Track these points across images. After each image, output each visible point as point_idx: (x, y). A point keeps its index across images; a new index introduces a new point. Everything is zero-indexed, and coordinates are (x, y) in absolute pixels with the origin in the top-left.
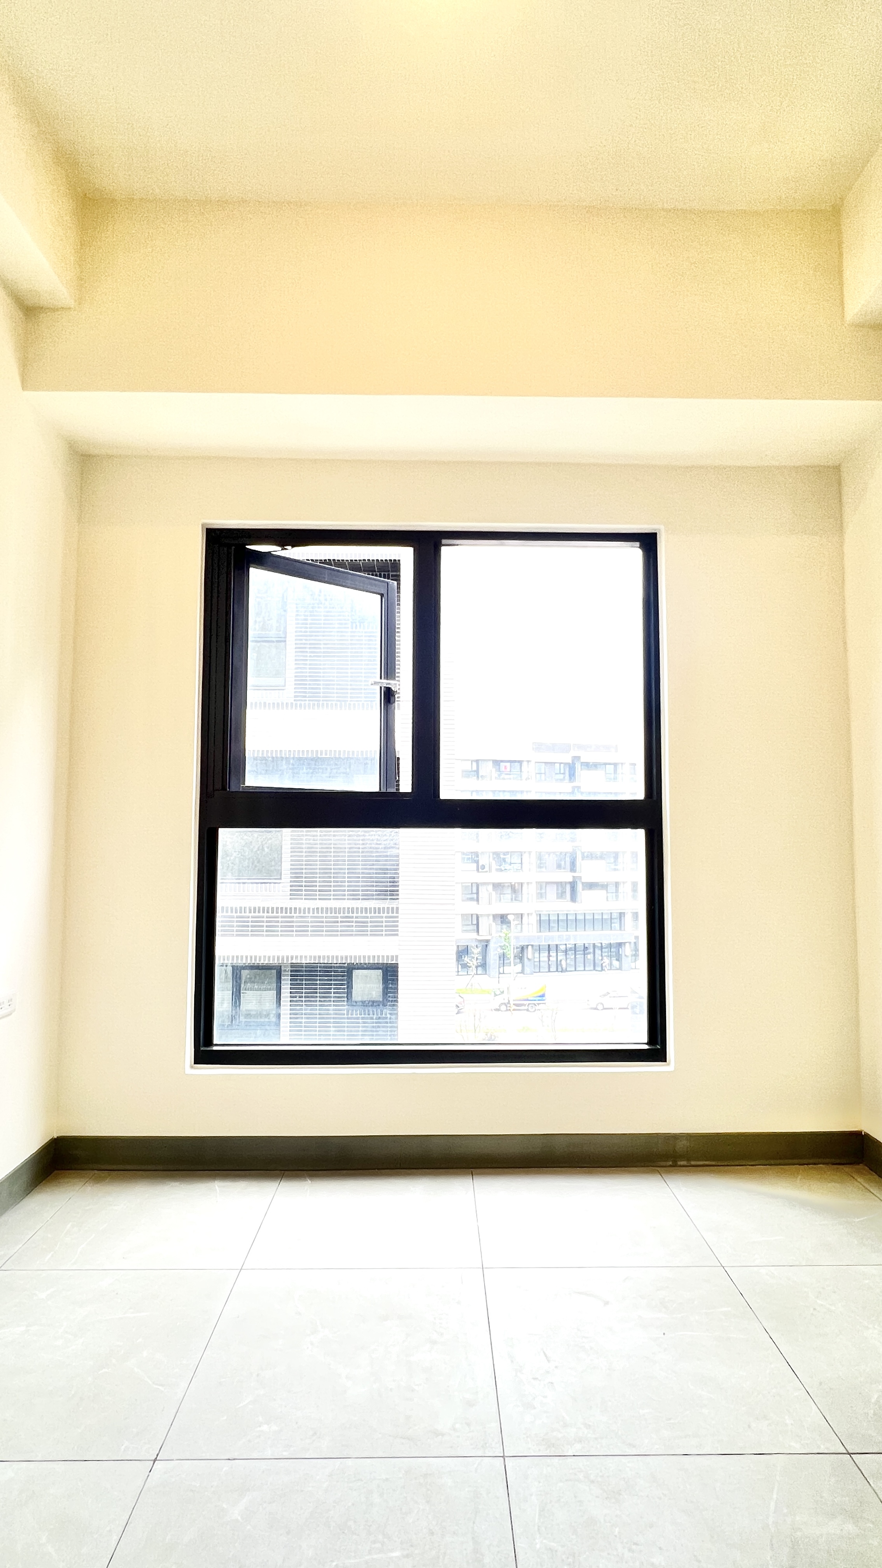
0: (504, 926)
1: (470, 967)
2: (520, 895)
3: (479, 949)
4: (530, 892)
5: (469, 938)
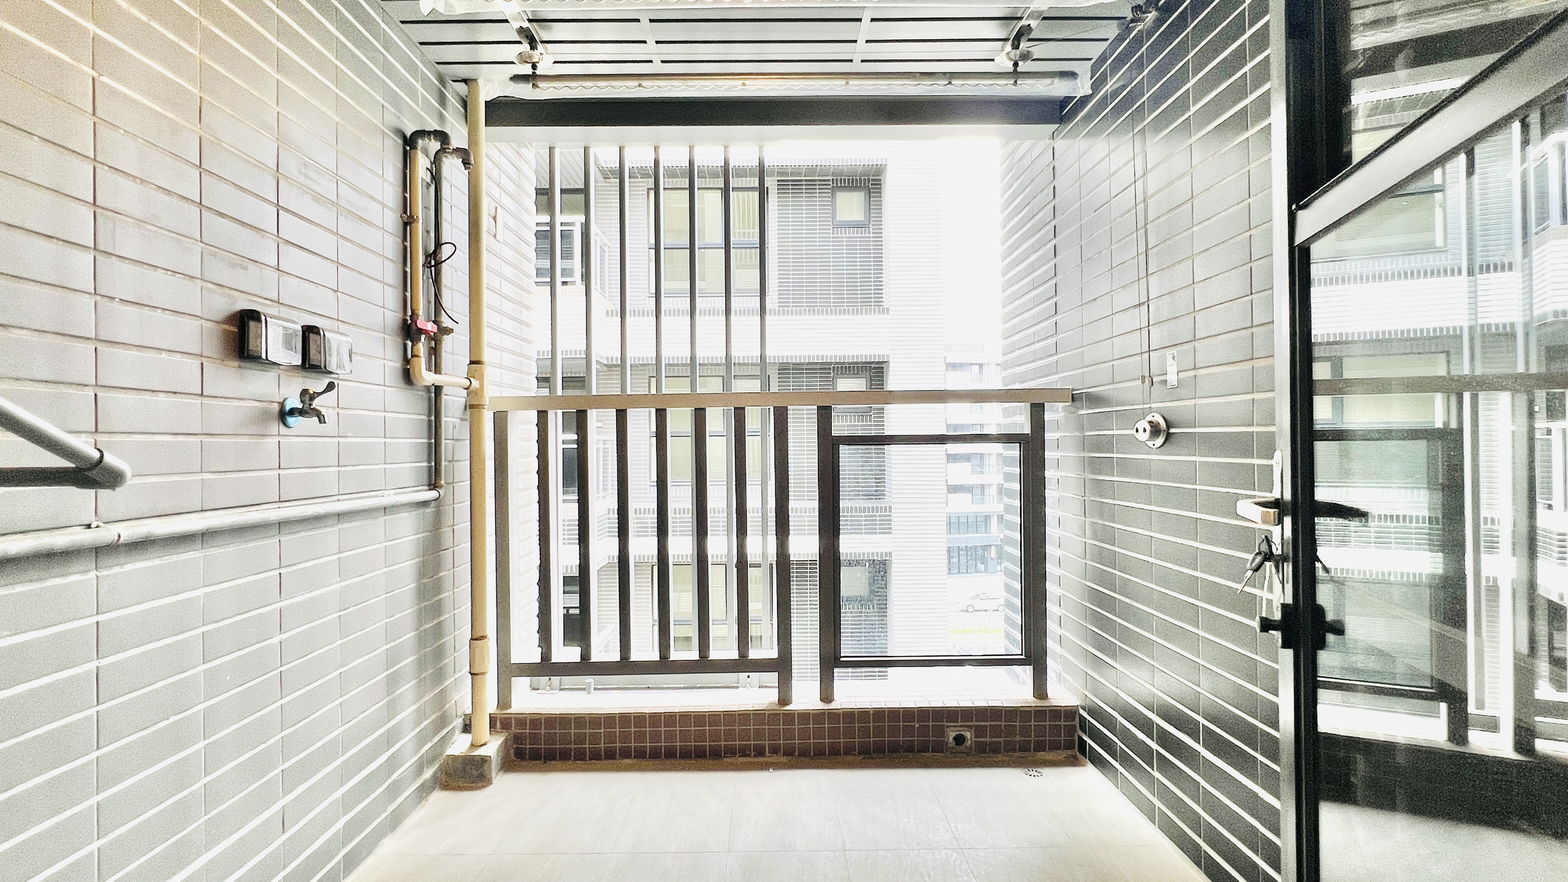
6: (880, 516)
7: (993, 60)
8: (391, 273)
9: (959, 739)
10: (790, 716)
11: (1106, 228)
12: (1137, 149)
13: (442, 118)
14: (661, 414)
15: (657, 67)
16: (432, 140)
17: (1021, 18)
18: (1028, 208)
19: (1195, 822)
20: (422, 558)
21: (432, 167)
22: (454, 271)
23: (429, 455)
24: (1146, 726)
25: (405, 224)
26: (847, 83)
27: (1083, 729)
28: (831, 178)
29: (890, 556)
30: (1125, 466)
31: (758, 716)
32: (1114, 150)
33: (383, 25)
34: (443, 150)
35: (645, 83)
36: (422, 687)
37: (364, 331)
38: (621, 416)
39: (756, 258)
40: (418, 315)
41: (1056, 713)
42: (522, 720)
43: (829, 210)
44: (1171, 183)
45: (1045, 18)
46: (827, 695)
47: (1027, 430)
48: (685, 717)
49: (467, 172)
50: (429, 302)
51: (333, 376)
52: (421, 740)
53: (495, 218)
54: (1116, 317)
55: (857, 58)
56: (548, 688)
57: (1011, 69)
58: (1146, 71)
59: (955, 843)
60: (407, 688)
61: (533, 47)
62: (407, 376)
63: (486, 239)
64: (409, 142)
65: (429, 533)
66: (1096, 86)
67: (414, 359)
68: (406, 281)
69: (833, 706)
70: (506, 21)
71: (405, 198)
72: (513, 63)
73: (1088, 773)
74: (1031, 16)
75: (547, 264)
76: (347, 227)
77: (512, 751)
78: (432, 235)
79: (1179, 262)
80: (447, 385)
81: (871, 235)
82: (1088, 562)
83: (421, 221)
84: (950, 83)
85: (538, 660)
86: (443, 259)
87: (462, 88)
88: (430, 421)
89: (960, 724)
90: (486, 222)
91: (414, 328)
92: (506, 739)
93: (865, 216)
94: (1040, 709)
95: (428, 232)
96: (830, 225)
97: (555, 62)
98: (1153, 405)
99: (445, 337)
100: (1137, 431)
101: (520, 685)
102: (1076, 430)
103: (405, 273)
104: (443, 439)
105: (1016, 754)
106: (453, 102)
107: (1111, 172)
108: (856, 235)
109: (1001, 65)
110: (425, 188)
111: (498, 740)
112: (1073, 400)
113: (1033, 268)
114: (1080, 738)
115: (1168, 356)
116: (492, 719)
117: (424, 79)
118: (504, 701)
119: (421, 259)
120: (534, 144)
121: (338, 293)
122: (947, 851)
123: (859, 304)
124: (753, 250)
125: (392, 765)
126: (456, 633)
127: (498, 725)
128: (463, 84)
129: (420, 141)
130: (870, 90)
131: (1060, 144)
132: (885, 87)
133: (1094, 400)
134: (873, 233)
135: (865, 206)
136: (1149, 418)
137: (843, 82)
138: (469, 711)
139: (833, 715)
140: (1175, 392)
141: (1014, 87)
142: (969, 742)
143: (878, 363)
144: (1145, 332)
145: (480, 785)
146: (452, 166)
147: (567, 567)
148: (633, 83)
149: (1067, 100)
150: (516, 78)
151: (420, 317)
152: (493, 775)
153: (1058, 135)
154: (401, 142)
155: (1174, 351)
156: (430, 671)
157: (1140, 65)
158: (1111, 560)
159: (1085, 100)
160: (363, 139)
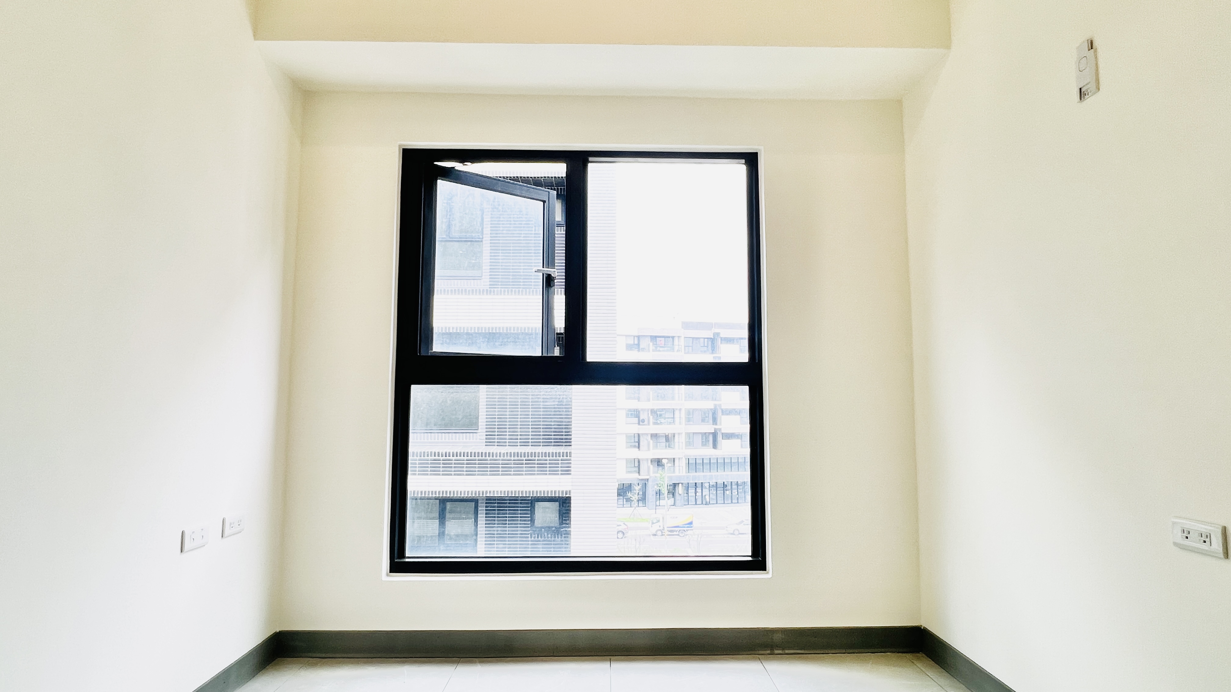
0: (660, 468)
1: (633, 501)
2: (673, 444)
3: (639, 487)
4: (680, 440)
5: (632, 477)
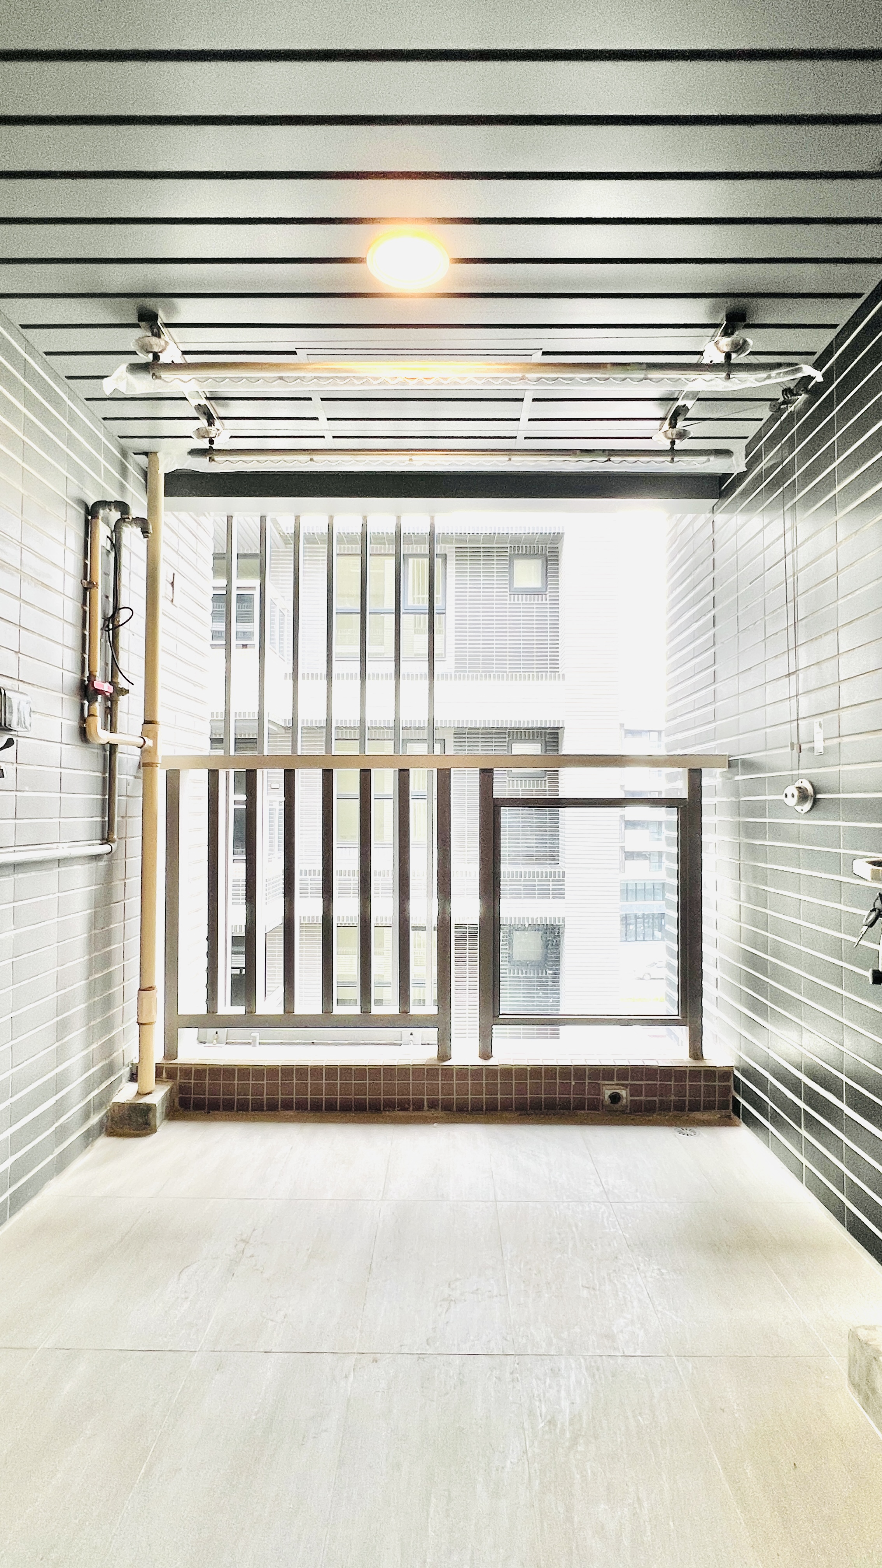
6: (553, 881)
7: (651, 438)
8: (71, 636)
9: (615, 1098)
10: (448, 1072)
11: (760, 599)
12: (788, 524)
13: (122, 488)
14: (328, 775)
15: (328, 443)
16: (113, 510)
17: (676, 399)
18: (690, 579)
19: (840, 1180)
20: (93, 910)
21: (112, 536)
22: (131, 635)
23: (103, 810)
24: (795, 1086)
25: (85, 589)
26: (510, 459)
27: (737, 1090)
28: (509, 546)
29: (564, 921)
30: (777, 831)
31: (418, 1071)
32: (768, 524)
33: (69, 402)
34: (122, 520)
35: (316, 457)
36: (90, 1036)
37: (43, 691)
38: (289, 777)
39: (425, 624)
40: (95, 676)
41: (711, 1073)
42: (187, 1071)
43: (506, 576)
44: (819, 558)
45: (699, 400)
46: (486, 1054)
47: (685, 795)
48: (346, 1071)
49: (145, 540)
50: (107, 664)
51: (13, 733)
52: (89, 1086)
53: (172, 584)
54: (768, 686)
55: (521, 435)
56: (215, 1041)
57: (668, 447)
58: (797, 450)
59: (605, 1197)
60: (76, 1034)
61: (211, 423)
62: (83, 734)
63: (163, 604)
64: (91, 512)
65: (101, 886)
66: (750, 465)
67: (91, 718)
68: (84, 643)
69: (491, 1062)
70: (185, 399)
71: (85, 565)
72: (190, 437)
73: (741, 1134)
74: (686, 397)
75: (221, 627)
76: (30, 592)
77: (177, 1101)
78: (111, 599)
79: (825, 634)
80: (122, 744)
81: (548, 602)
82: (743, 925)
83: (100, 587)
84: (609, 460)
85: (204, 1011)
86: (120, 623)
87: (143, 460)
88: (104, 778)
89: (615, 1082)
90: (163, 588)
91: (92, 689)
92: (172, 1088)
93: (542, 583)
94: (695, 1069)
95: (107, 597)
96: (507, 592)
97: (231, 437)
98: (801, 772)
99: (121, 697)
100: (786, 796)
101: (187, 1038)
102: (732, 795)
103: (84, 636)
104: (117, 796)
105: (671, 1114)
106: (134, 473)
107: (765, 547)
108: (532, 602)
109: (659, 442)
110: (105, 555)
111: (163, 1089)
112: (729, 766)
113: (694, 637)
114: (734, 1099)
115: (815, 724)
116: (159, 1070)
117: (107, 453)
118: (171, 1052)
119: (99, 623)
120: (212, 514)
121: (20, 655)
122: (596, 1204)
123: (535, 670)
124: (422, 615)
125: (59, 1109)
126: (124, 984)
127: (164, 1075)
128: (144, 457)
129: (101, 511)
130: (532, 466)
131: (720, 518)
132: (547, 464)
133: (749, 766)
134: (550, 600)
135: (542, 572)
136: (798, 784)
137: (506, 458)
138: (136, 1061)
139: (492, 1072)
140: (822, 758)
141: (671, 464)
142: (625, 1100)
143: (553, 728)
144: (794, 701)
145: (144, 1132)
146: (131, 535)
147: (236, 926)
148: (305, 458)
149: (726, 476)
150: (194, 452)
151: (97, 678)
152: (158, 1122)
153: (718, 509)
154: (83, 512)
155: (820, 719)
156: (99, 1020)
157: (791, 444)
158: (762, 922)
159: (741, 476)
160: (47, 509)
